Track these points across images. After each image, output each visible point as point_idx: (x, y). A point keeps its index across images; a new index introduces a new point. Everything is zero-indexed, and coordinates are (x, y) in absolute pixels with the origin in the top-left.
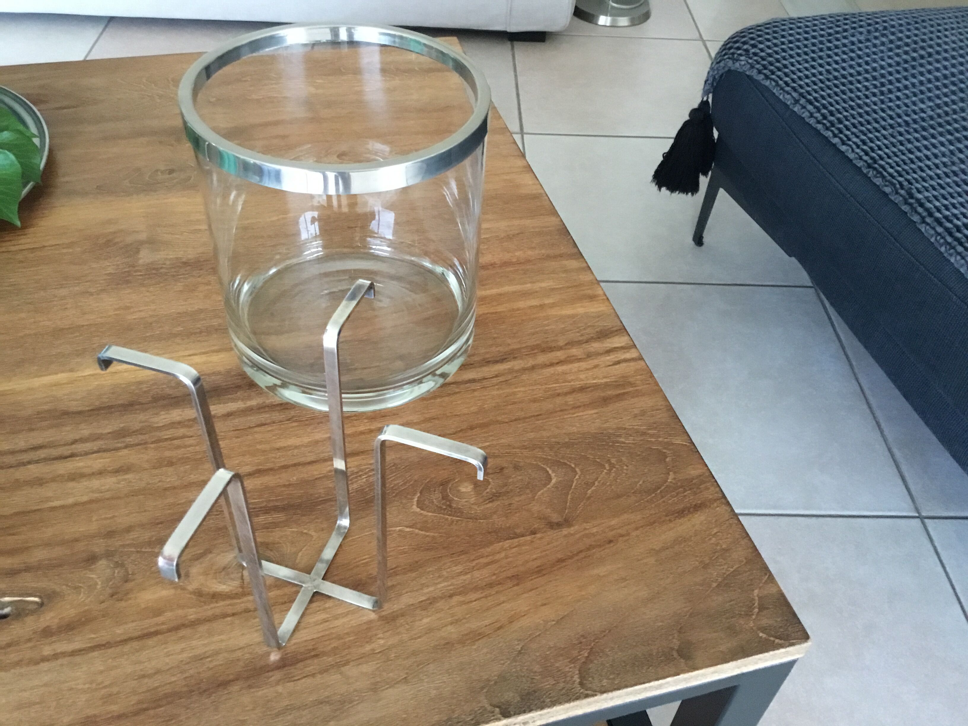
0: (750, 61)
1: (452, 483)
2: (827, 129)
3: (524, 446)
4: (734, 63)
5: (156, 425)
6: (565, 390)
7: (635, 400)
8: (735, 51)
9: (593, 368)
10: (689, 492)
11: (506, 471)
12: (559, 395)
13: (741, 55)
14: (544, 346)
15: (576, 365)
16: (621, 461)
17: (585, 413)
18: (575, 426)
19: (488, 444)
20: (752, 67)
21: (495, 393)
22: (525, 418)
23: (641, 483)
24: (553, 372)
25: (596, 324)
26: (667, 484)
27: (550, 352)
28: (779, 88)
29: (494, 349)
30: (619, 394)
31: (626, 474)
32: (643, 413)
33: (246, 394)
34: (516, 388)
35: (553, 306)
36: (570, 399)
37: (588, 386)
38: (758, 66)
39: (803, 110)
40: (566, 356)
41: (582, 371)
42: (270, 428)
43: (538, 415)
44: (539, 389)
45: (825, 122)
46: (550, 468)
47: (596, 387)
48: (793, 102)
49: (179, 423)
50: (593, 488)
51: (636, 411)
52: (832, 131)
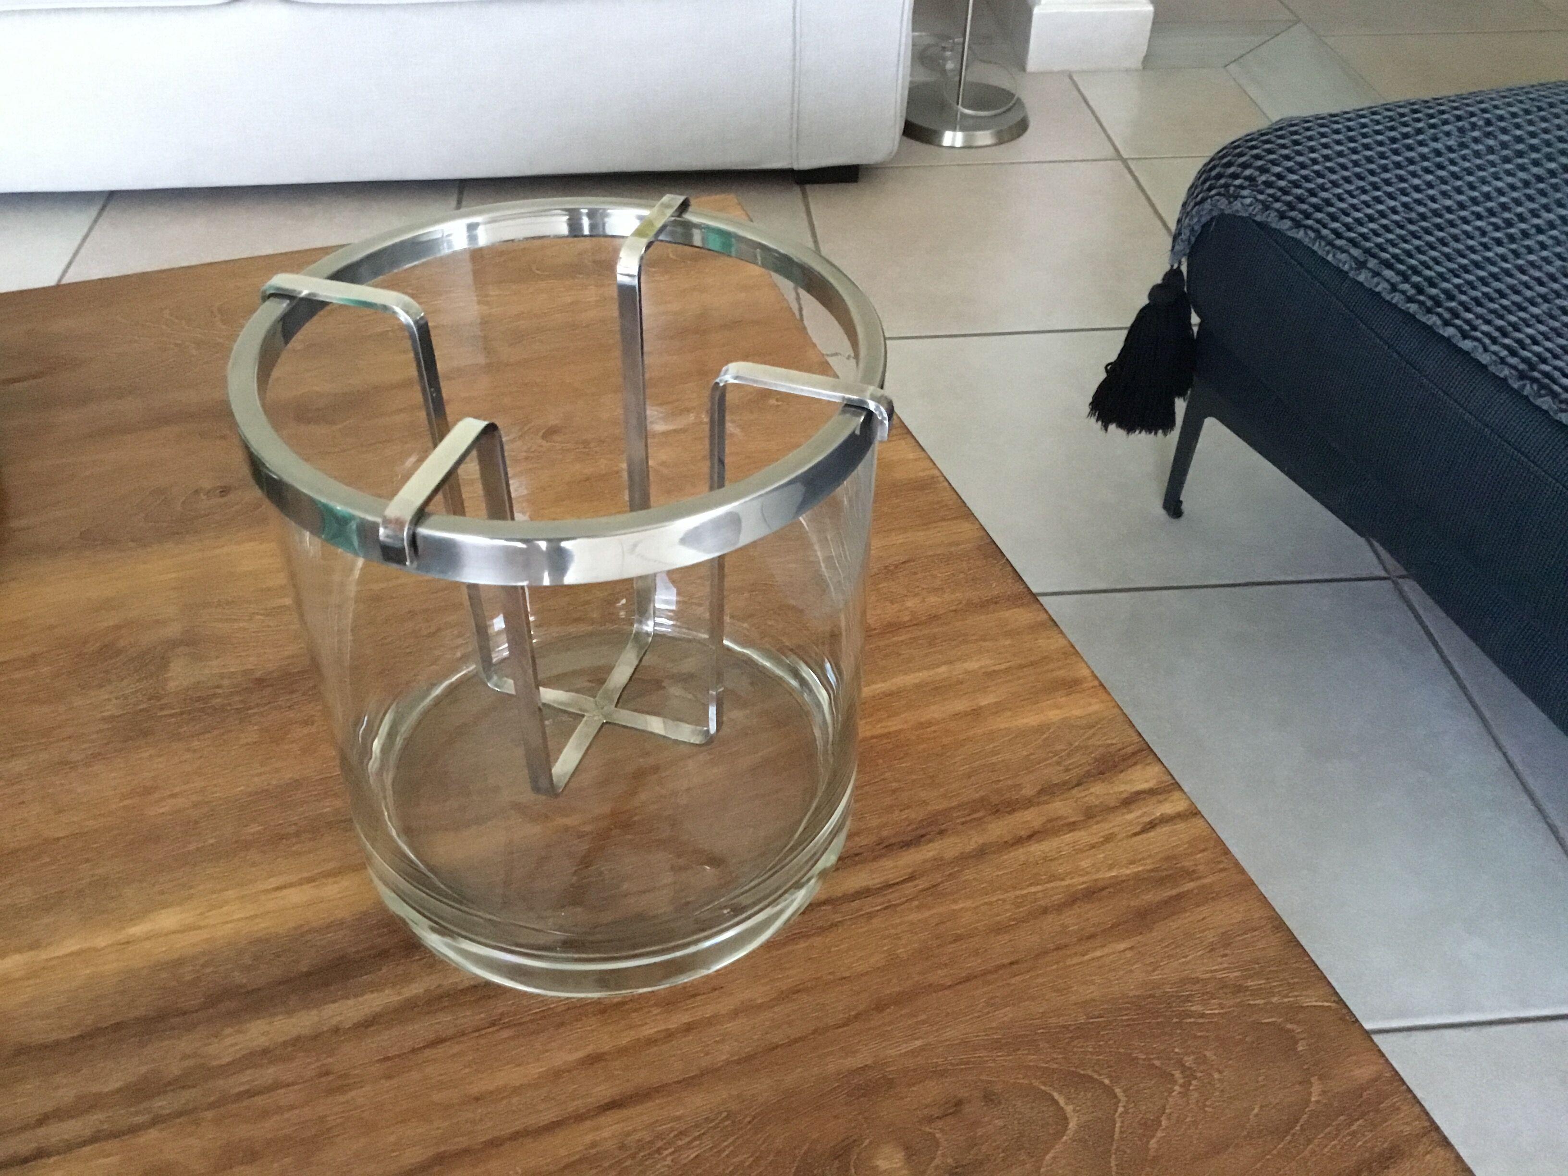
0: (1261, 197)
1: (856, 1150)
2: (1429, 311)
3: (997, 1041)
4: (1230, 203)
5: (215, 1063)
6: (1058, 898)
7: (1205, 910)
8: (1230, 181)
9: (1102, 843)
10: (1360, 1122)
11: (967, 1109)
12: (1045, 911)
13: (1241, 187)
14: (995, 799)
15: (1069, 837)
16: (1204, 1060)
17: (1106, 950)
18: (1093, 983)
19: (918, 1043)
20: (1266, 207)
21: (914, 917)
22: (985, 973)
23: (1256, 1111)
24: (1023, 858)
25: (1090, 742)
26: (1312, 1107)
27: (1009, 813)
28: (1323, 243)
29: (896, 816)
30: (1171, 898)
31: (1222, 1091)
32: (1226, 940)
33: (400, 970)
34: (955, 902)
35: (998, 708)
36: (1070, 919)
37: (1100, 884)
38: (1277, 205)
39: (1376, 280)
40: (1044, 819)
41: (1082, 851)
42: (456, 1049)
43: (1012, 963)
44: (1004, 901)
45: (1422, 298)
46: (1060, 1093)
47: (1117, 886)
48: (1354, 265)
49: (265, 1052)
50: (1160, 1134)
51: (1211, 937)
52: (1440, 315)
